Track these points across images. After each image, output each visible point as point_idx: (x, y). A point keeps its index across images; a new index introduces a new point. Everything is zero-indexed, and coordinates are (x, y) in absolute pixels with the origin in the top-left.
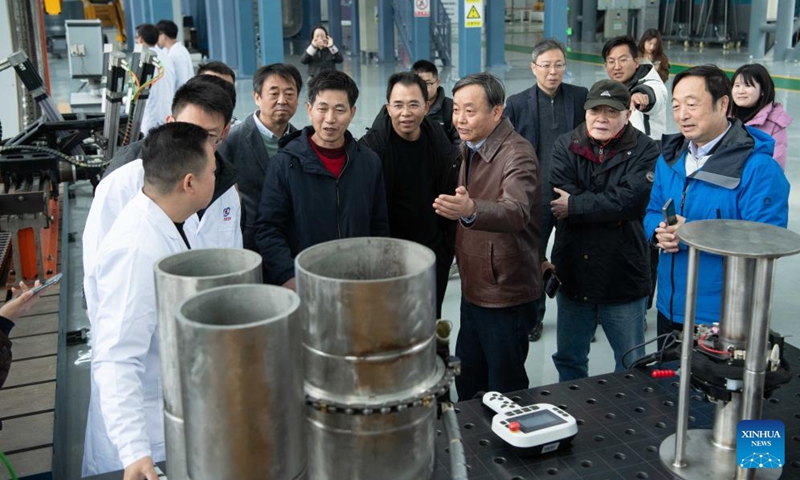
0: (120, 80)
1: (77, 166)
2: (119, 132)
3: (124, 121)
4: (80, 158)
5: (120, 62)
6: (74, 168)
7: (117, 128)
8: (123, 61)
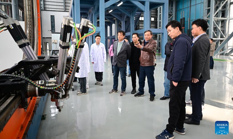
0: (68, 35)
1: (39, 88)
2: (66, 66)
3: (69, 60)
4: (42, 82)
5: (69, 22)
6: (37, 88)
7: (65, 64)
8: (71, 21)
